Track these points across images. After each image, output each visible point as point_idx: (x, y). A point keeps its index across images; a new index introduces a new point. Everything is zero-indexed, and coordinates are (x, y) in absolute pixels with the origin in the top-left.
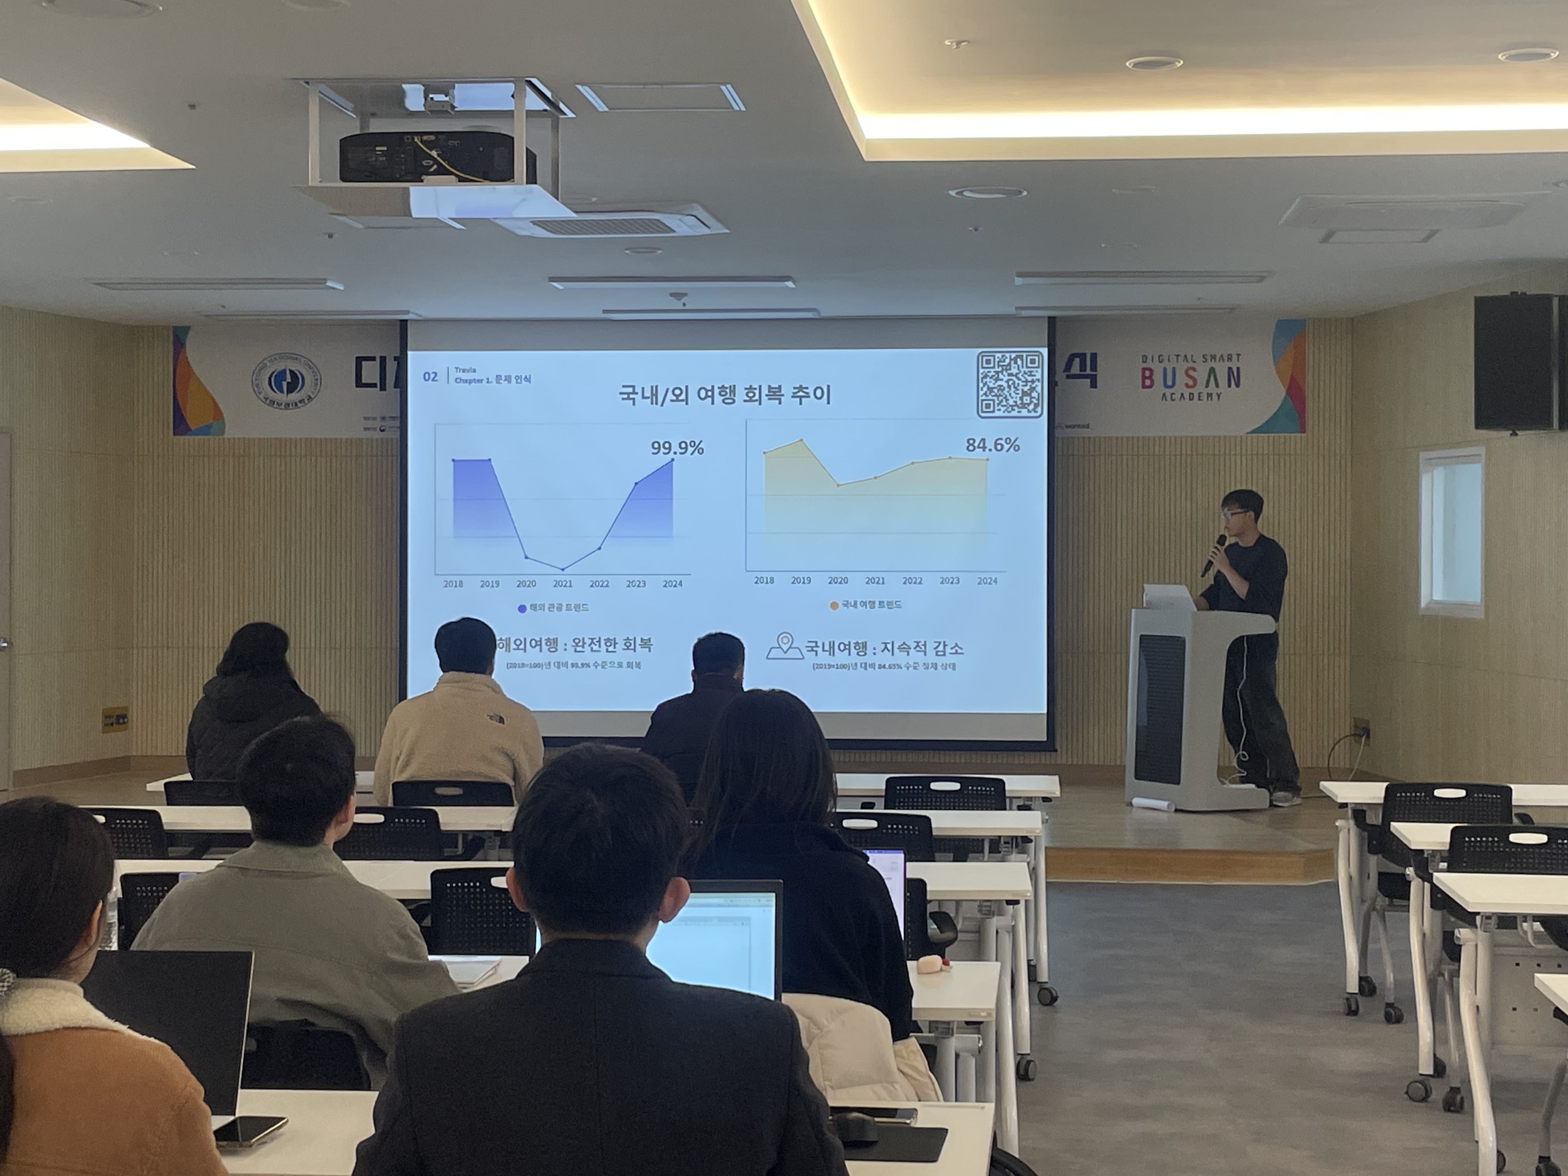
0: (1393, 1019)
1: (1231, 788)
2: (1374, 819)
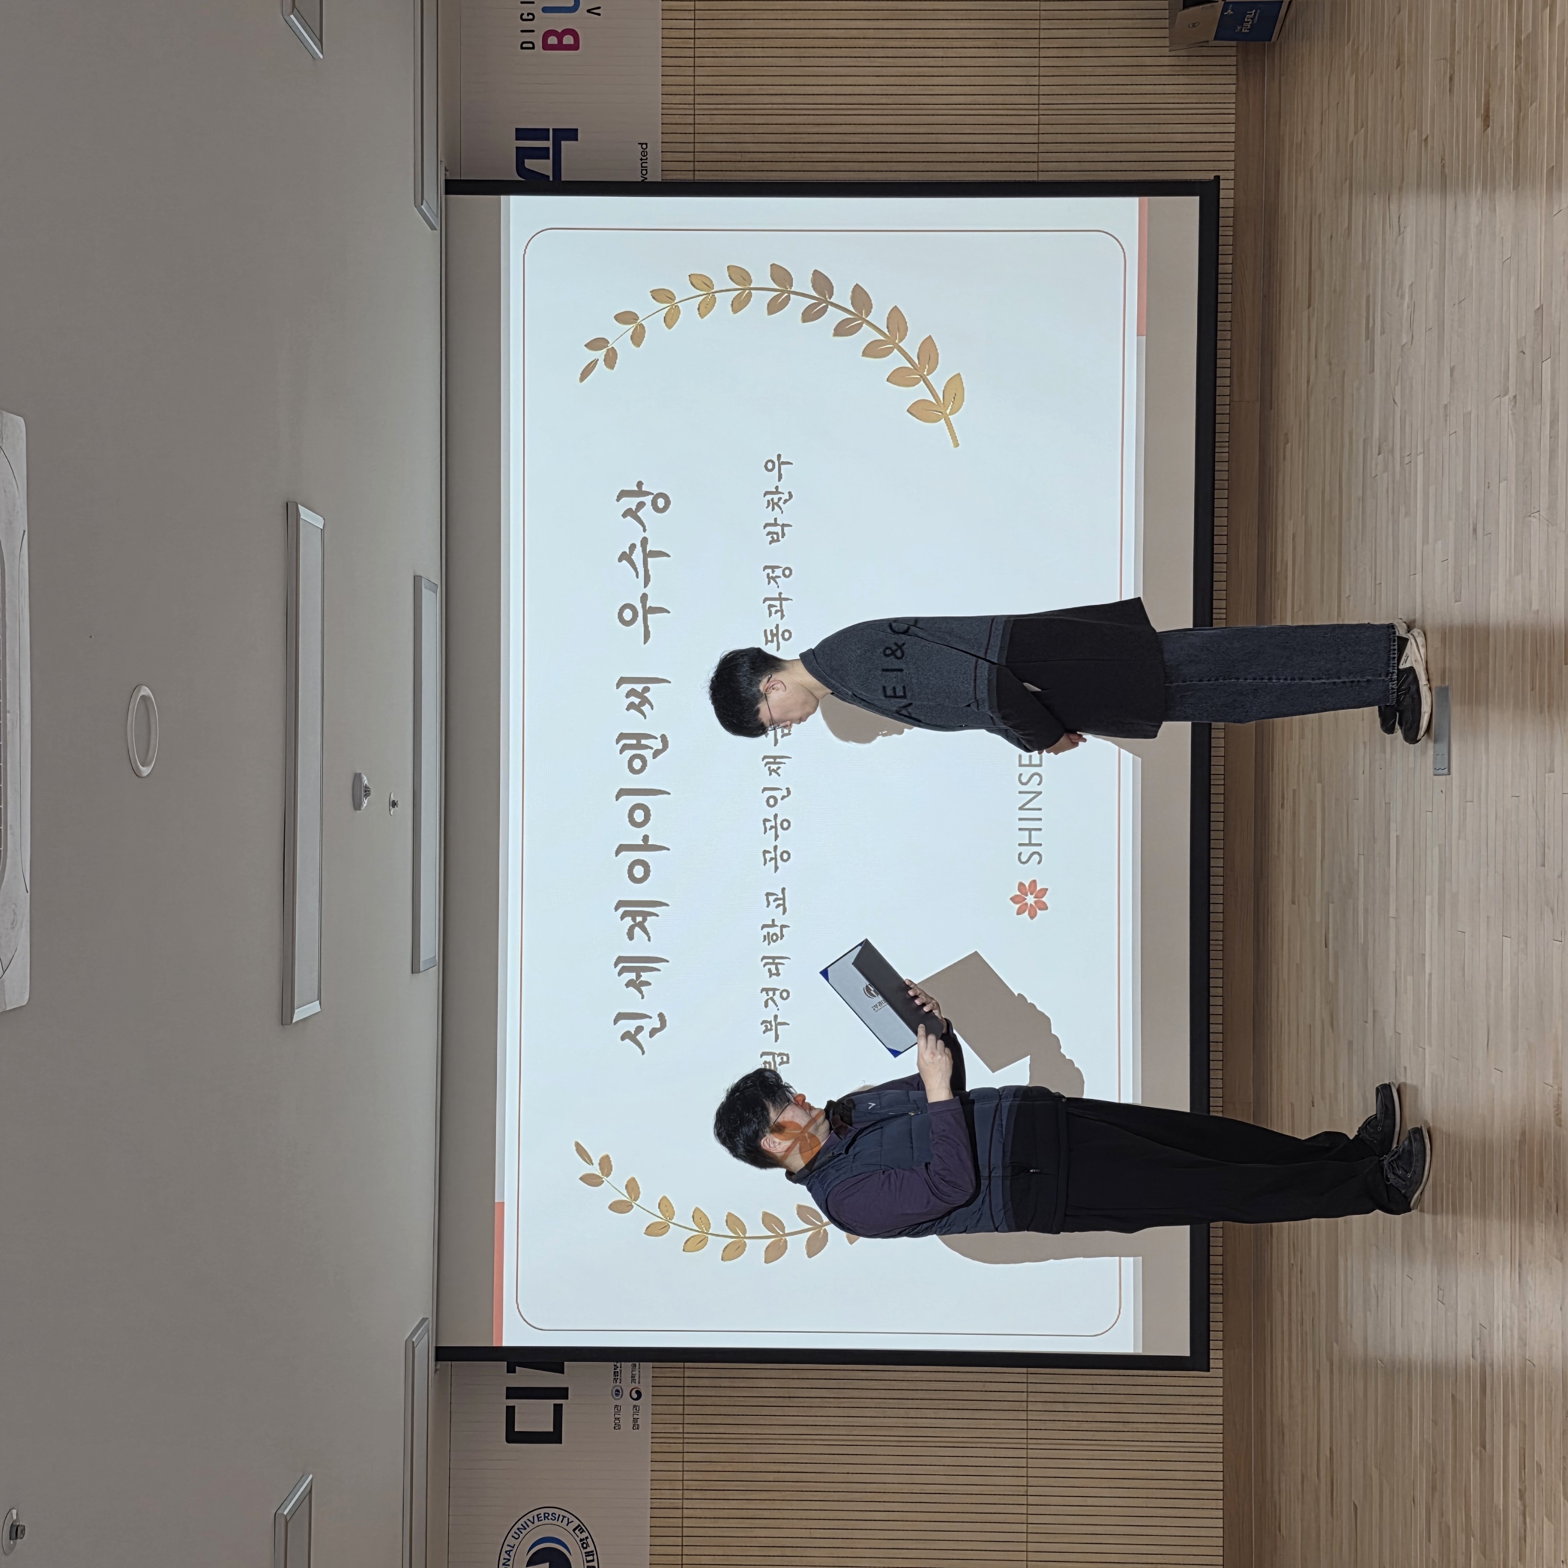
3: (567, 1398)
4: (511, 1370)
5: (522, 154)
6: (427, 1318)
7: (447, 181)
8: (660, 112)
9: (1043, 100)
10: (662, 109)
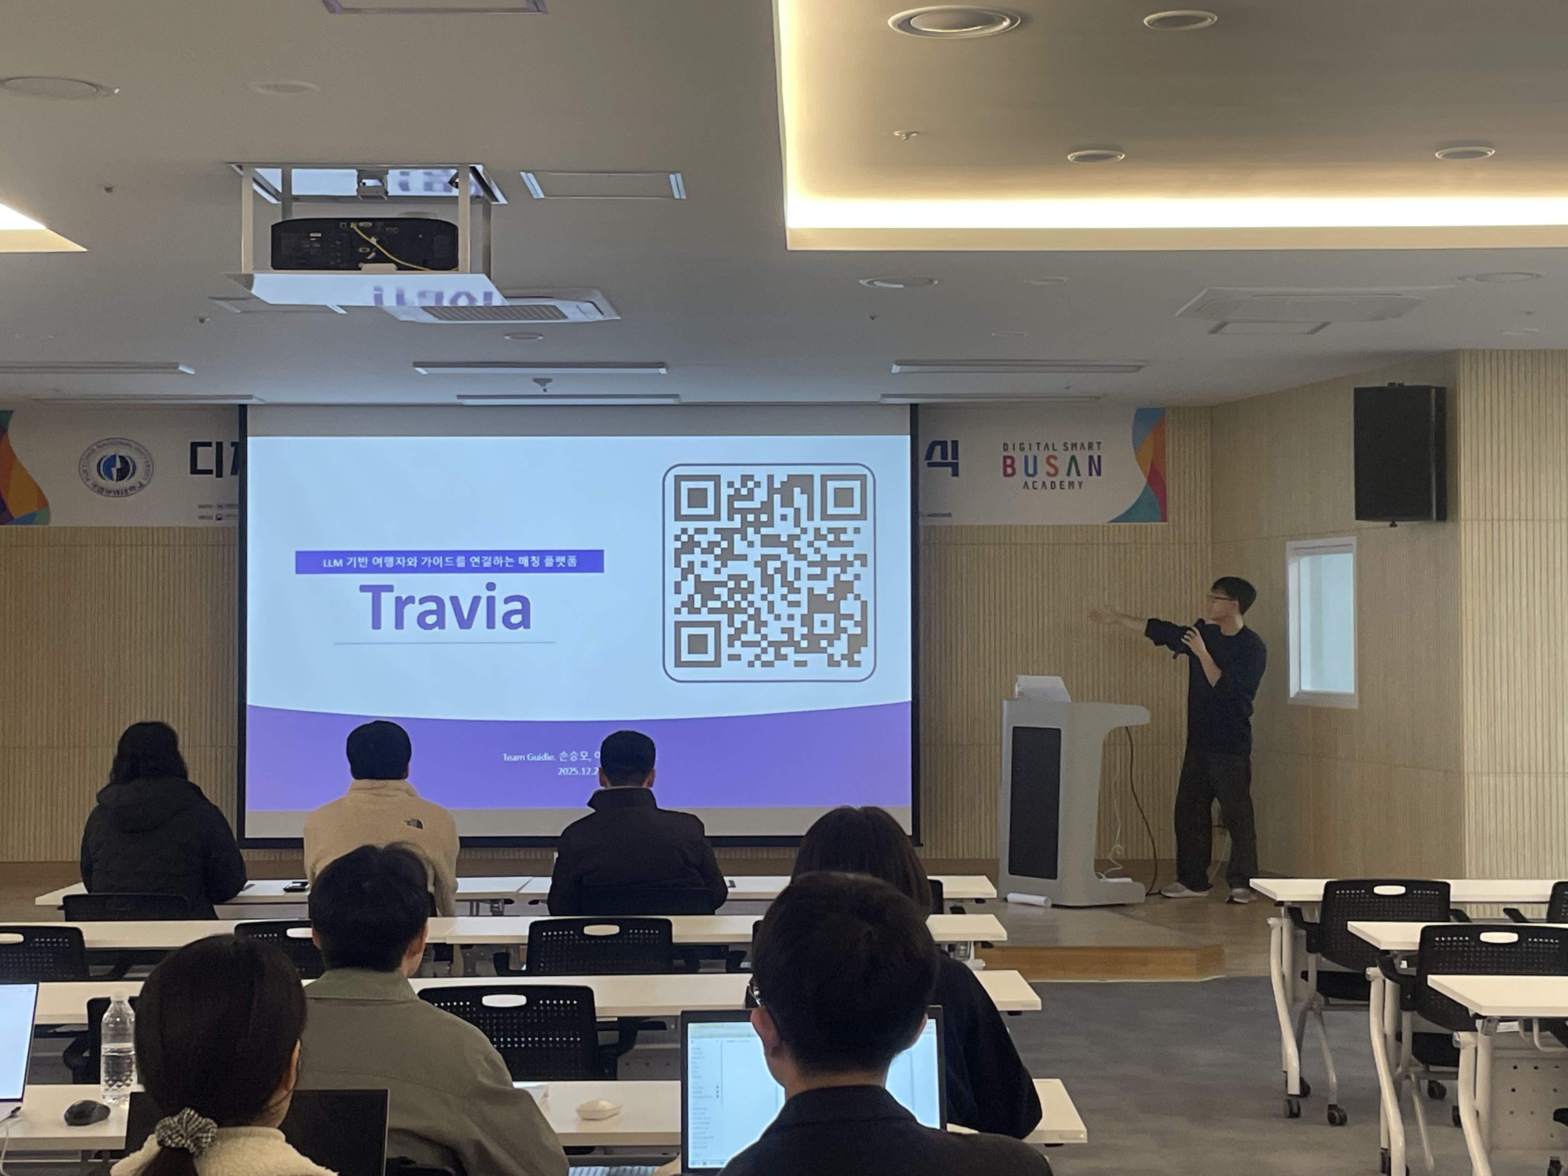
0: (1338, 1120)
1: (1106, 883)
2: (1315, 917)
3: (217, 476)
4: (233, 444)
5: (943, 444)
6: (263, 402)
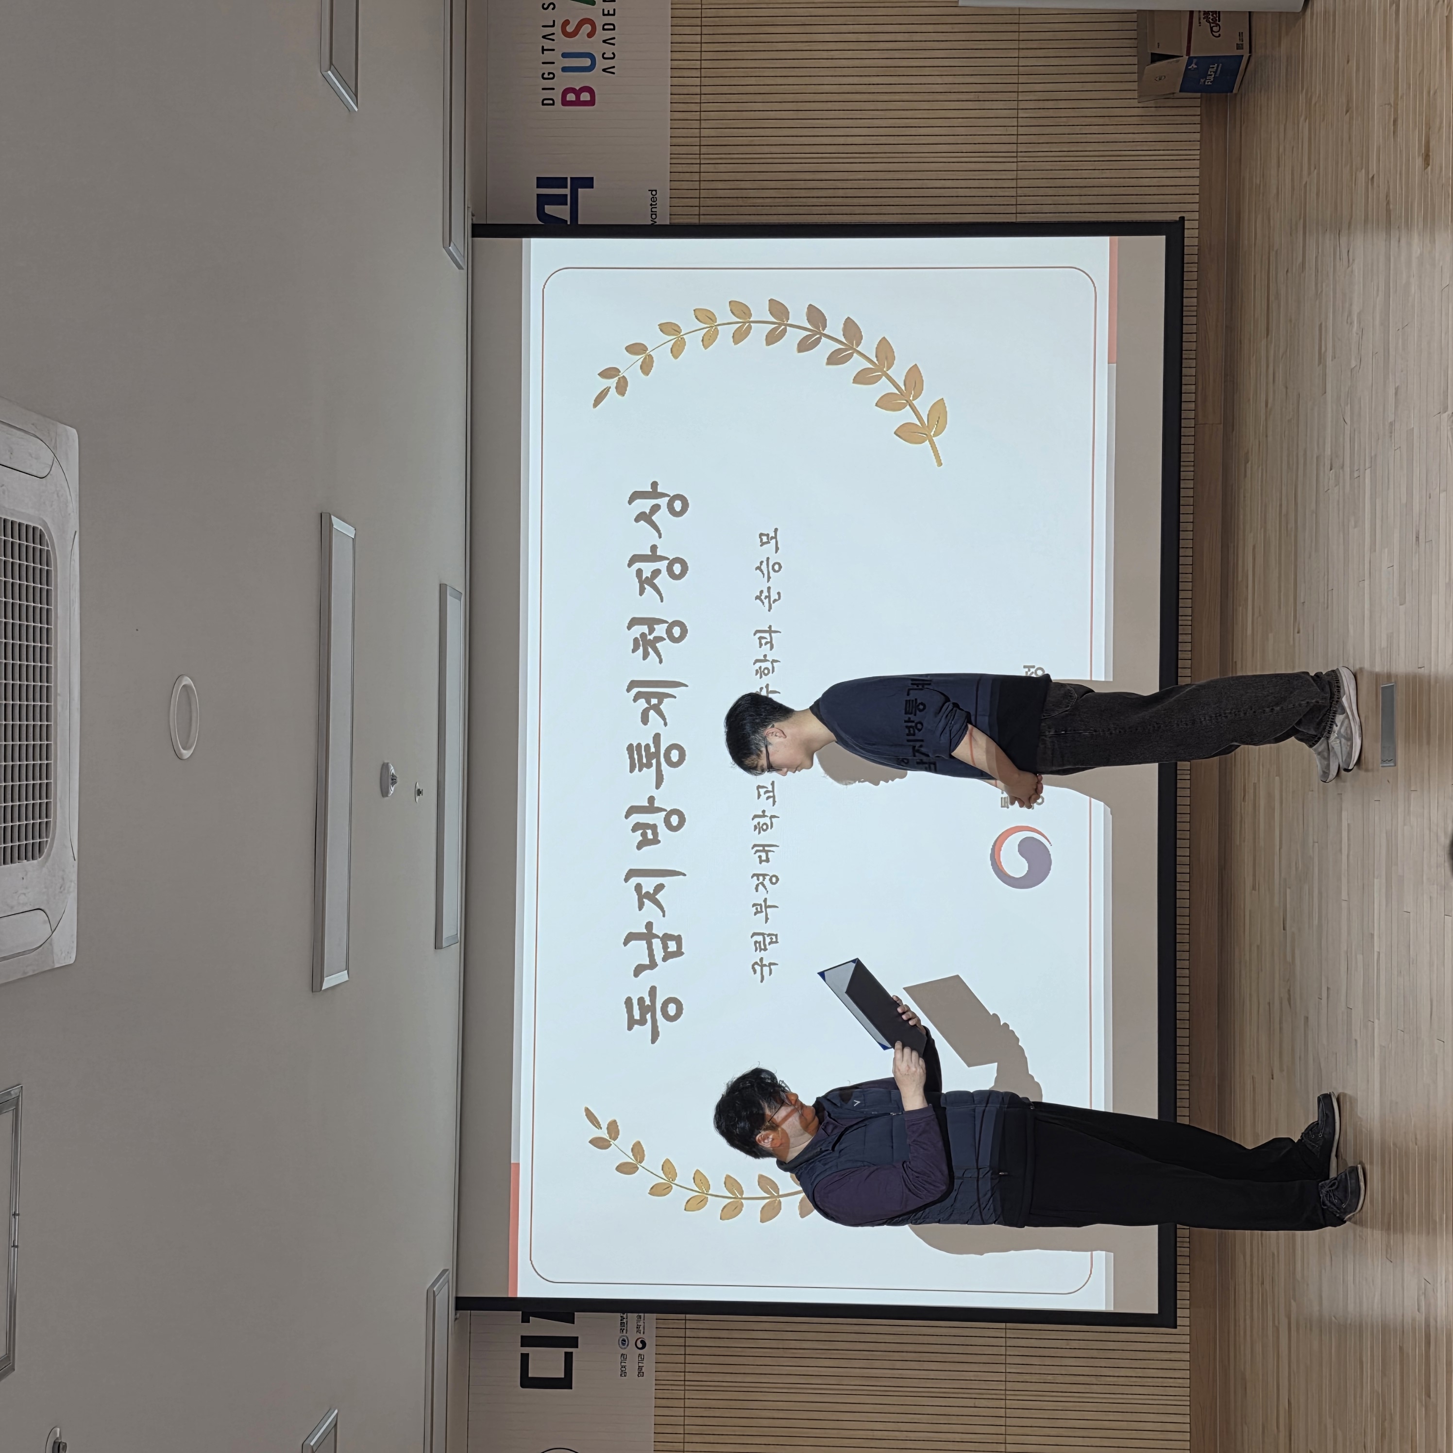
3: (577, 1347)
4: (525, 1320)
5: (542, 200)
6: (447, 1270)
7: (473, 225)
8: (669, 161)
9: (1021, 148)
10: (671, 159)
